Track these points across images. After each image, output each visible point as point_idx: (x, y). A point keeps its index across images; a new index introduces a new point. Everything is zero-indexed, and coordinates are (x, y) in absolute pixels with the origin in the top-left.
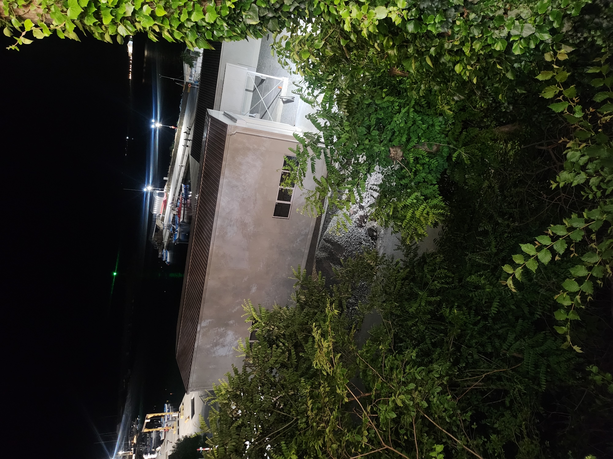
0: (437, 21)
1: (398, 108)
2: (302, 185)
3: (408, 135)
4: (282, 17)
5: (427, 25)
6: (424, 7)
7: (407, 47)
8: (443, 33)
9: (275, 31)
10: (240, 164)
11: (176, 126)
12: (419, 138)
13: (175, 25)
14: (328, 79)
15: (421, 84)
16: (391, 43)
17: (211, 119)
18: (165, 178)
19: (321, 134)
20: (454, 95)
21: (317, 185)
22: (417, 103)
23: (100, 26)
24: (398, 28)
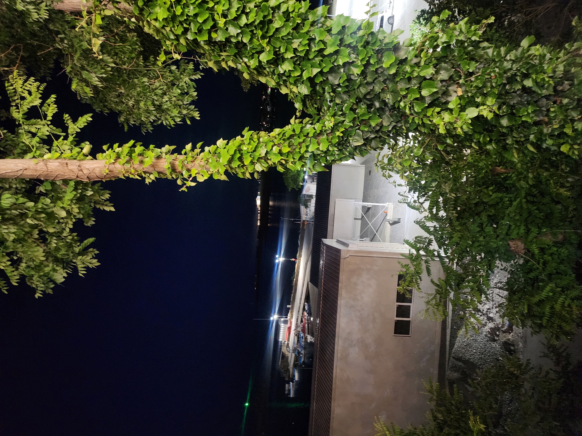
0: (530, 111)
1: (508, 202)
2: (420, 289)
3: (526, 226)
4: (383, 136)
5: (520, 117)
6: (514, 103)
7: (505, 140)
8: (540, 121)
9: (377, 148)
10: (356, 284)
11: (296, 259)
12: (540, 228)
13: (297, 157)
14: (431, 186)
15: (528, 172)
16: (488, 139)
17: (326, 247)
18: (288, 306)
19: (432, 237)
21: (436, 288)
23: (243, 166)
24: (492, 125)
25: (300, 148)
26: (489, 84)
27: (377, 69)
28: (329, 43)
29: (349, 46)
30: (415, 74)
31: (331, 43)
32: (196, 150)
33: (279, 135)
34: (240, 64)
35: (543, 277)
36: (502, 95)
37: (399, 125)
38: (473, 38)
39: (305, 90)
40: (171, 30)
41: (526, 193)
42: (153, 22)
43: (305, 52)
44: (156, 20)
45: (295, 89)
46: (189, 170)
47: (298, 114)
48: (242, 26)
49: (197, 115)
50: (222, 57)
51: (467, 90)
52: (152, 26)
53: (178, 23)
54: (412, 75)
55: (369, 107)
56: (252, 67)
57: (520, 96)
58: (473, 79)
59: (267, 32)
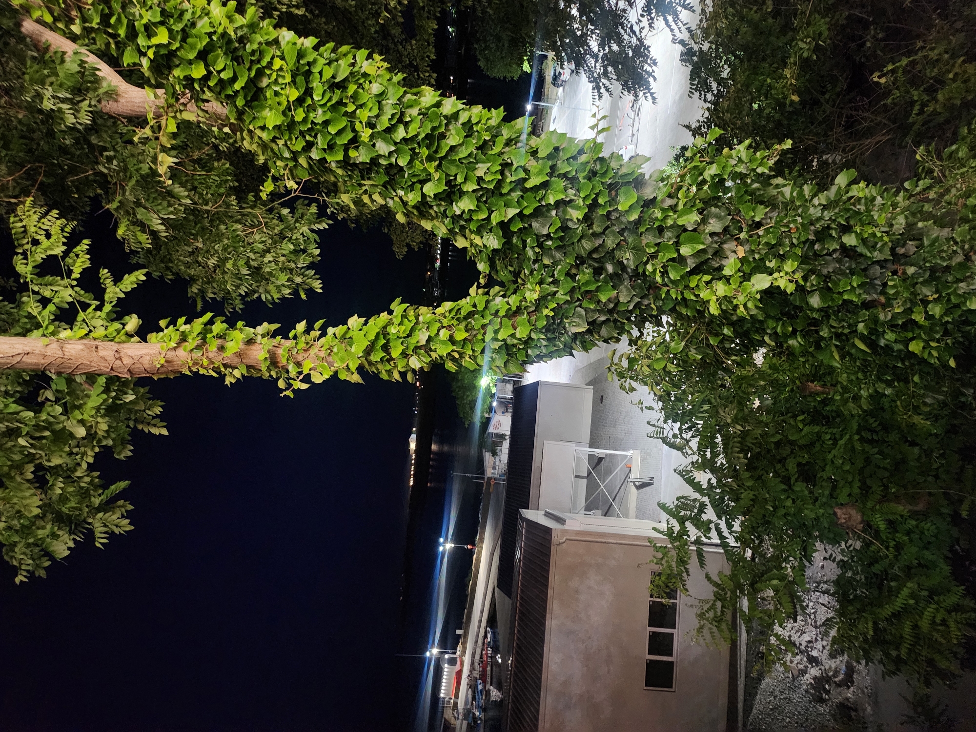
0: (855, 285)
1: (831, 442)
3: (863, 482)
4: (620, 319)
5: (840, 293)
6: (829, 272)
7: (817, 332)
8: (872, 301)
9: (611, 338)
10: (577, 591)
11: (474, 545)
12: (885, 487)
13: (479, 348)
14: (702, 410)
15: (860, 389)
16: (791, 329)
17: (527, 524)
18: (458, 632)
19: (706, 499)
20: (924, 396)
21: (716, 589)
22: (862, 427)
23: (388, 361)
24: (796, 307)
25: (484, 334)
26: (787, 241)
27: (609, 213)
28: (533, 170)
29: (565, 176)
30: (670, 222)
31: (537, 171)
32: (312, 333)
33: (450, 311)
34: (392, 198)
35: (896, 570)
36: (808, 258)
37: (646, 302)
38: (760, 170)
39: (493, 242)
40: (286, 145)
41: (859, 425)
42: (258, 132)
43: (495, 183)
44: (263, 128)
45: (477, 240)
46: (298, 364)
47: (482, 281)
48: (398, 141)
49: (317, 286)
51: (753, 249)
52: (256, 139)
53: (297, 134)
54: (665, 223)
55: (598, 271)
56: (411, 203)
57: (839, 261)
58: (761, 233)
59: (436, 152)
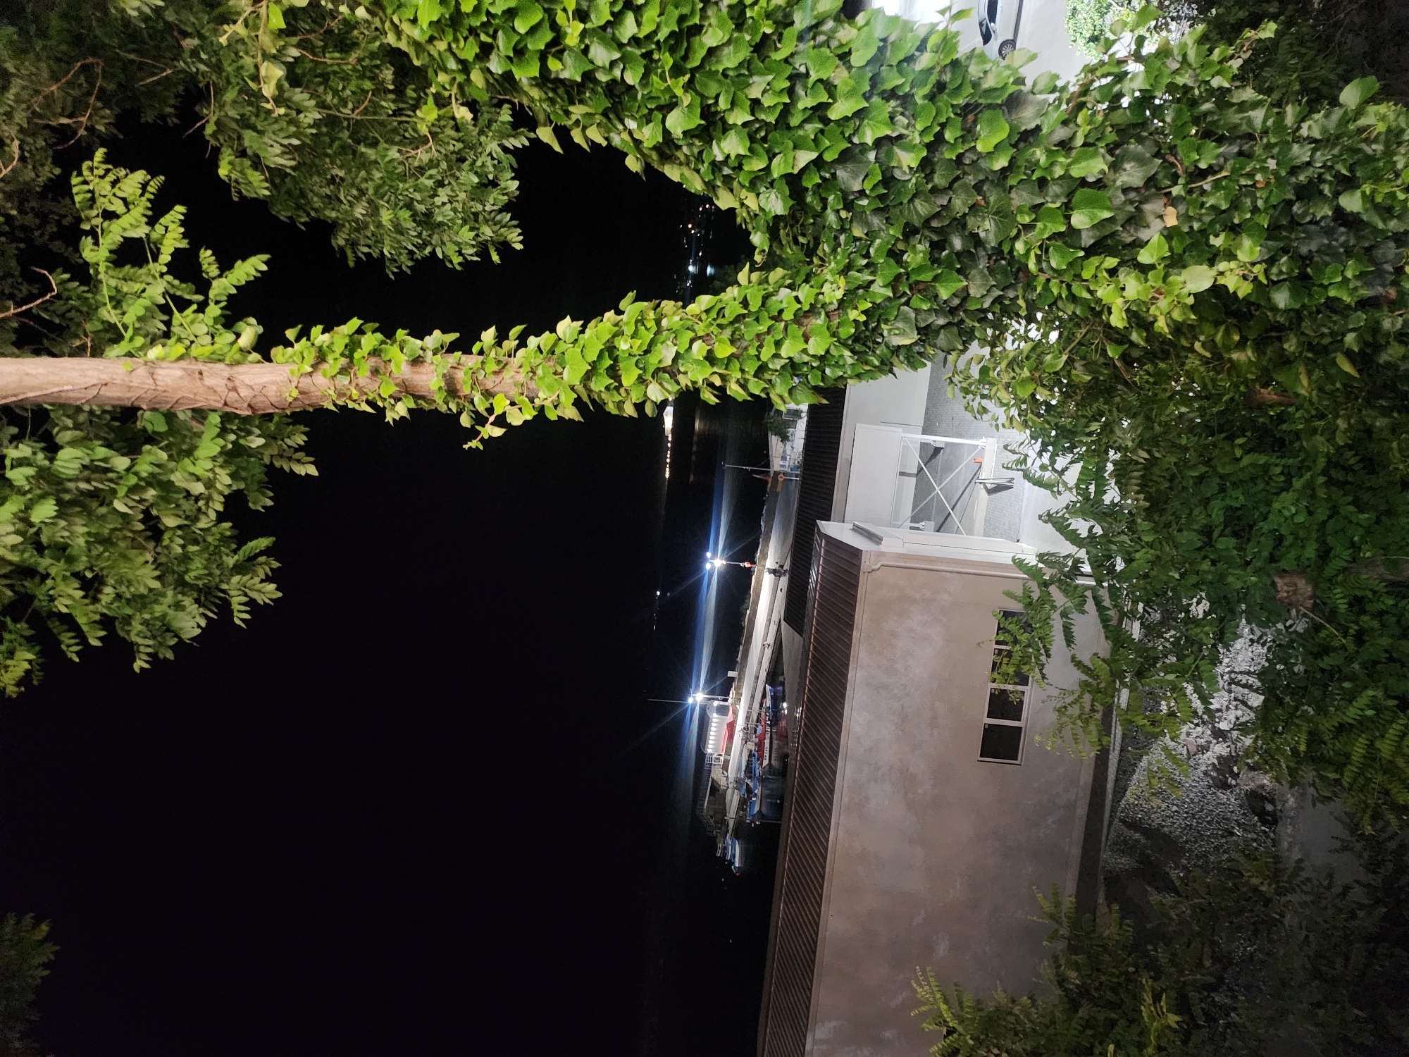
0: (1349, 274)
1: (1282, 478)
2: (1044, 677)
3: (1322, 541)
4: (967, 321)
5: (1326, 287)
6: (1310, 251)
7: (1280, 339)
8: (1376, 297)
9: (954, 350)
10: (894, 634)
11: (753, 562)
12: (1355, 547)
13: (751, 368)
14: (1088, 430)
15: (1337, 416)
16: (1237, 338)
17: (827, 542)
18: (731, 674)
19: (1082, 554)
22: (1332, 463)
23: (617, 389)
24: (1250, 304)
25: (761, 346)
26: (1248, 201)
27: (960, 156)
28: (842, 89)
29: (892, 94)
30: (1058, 171)
31: (847, 89)
32: (506, 343)
33: (707, 311)
34: (619, 134)
35: (1355, 668)
36: (1280, 227)
37: (1011, 294)
38: (1217, 82)
39: (776, 204)
40: (450, 49)
41: (1329, 461)
42: (407, 28)
43: (778, 112)
44: (414, 21)
45: (751, 202)
46: (488, 394)
47: (758, 258)
48: (625, 41)
49: (515, 238)
50: (574, 118)
51: (1191, 214)
52: (404, 36)
53: (466, 33)
54: (1051, 173)
55: (936, 247)
56: (647, 144)
57: (1329, 232)
58: (1207, 187)
59: (685, 58)
